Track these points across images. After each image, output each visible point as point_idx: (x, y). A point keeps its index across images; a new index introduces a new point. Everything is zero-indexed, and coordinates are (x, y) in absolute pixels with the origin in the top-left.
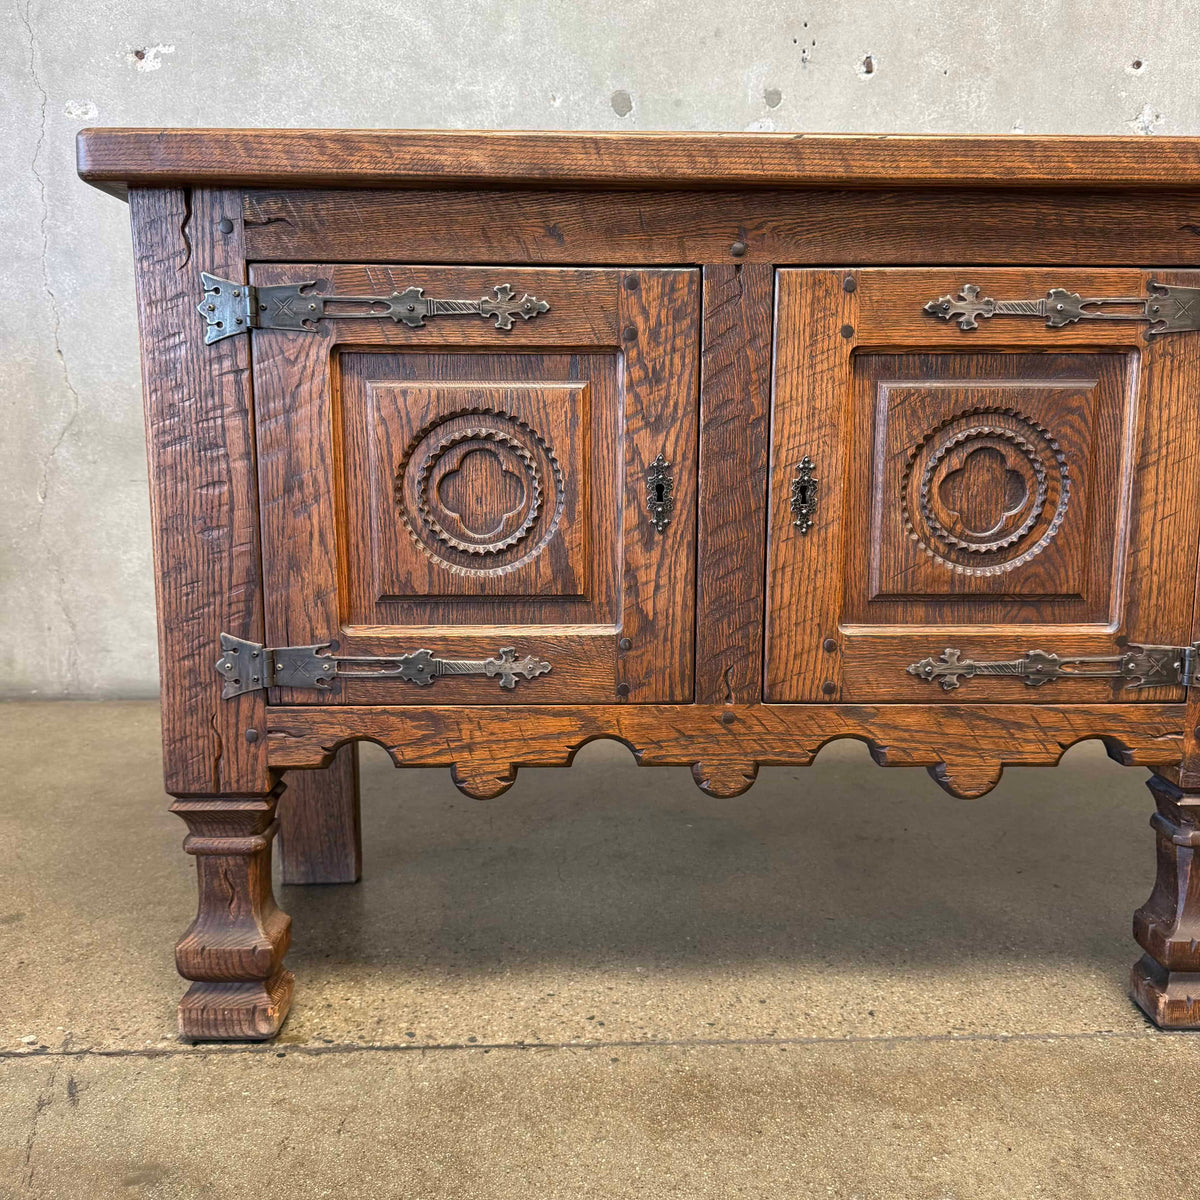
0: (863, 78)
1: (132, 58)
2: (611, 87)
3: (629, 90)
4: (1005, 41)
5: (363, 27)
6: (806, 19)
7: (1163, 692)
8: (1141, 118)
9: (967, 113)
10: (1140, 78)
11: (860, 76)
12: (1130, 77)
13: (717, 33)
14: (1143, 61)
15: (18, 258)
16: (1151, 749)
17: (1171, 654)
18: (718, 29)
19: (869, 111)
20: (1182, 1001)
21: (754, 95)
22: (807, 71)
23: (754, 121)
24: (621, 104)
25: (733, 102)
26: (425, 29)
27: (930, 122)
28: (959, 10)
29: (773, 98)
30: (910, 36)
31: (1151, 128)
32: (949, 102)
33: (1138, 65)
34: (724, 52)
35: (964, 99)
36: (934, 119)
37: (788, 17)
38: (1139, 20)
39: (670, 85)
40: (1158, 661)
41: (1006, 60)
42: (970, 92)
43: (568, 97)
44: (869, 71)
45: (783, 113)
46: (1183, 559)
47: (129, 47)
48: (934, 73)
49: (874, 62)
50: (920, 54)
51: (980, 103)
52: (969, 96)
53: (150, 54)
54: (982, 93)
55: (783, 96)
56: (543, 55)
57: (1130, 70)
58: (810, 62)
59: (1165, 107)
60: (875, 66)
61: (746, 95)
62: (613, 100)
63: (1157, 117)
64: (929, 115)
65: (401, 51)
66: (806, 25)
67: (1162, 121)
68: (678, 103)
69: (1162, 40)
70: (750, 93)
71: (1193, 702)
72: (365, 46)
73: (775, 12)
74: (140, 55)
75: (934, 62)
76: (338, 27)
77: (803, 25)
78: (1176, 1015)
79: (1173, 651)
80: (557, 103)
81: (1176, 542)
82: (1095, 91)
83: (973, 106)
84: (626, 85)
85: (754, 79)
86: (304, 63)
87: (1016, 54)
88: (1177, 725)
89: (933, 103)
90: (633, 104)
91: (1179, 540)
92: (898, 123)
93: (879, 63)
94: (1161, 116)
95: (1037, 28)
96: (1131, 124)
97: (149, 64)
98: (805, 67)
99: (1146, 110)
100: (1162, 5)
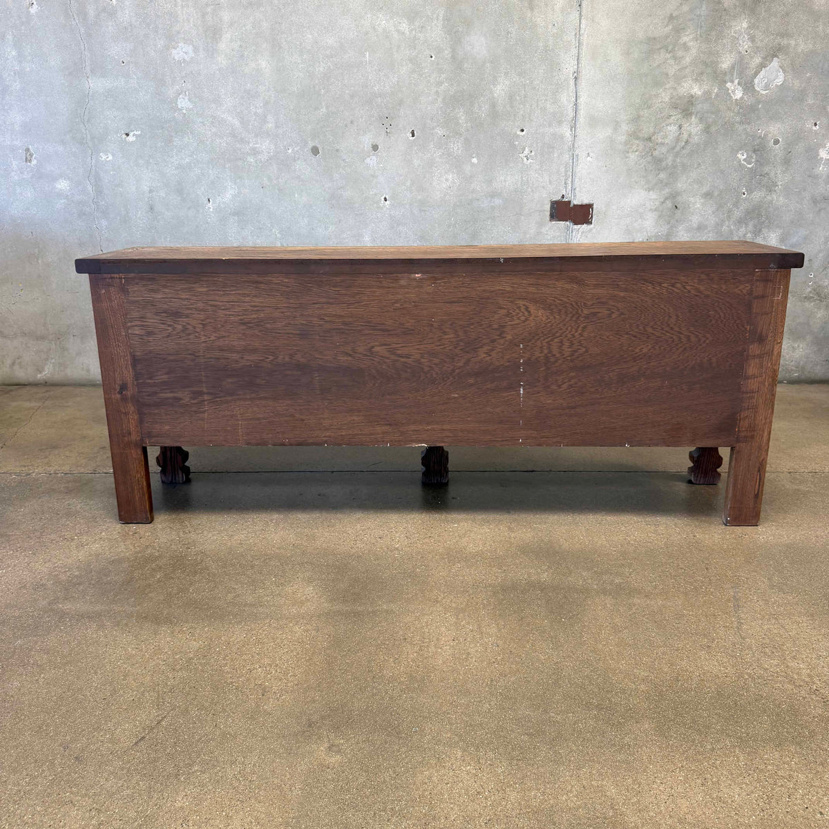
0: (411, 139)
1: (124, 136)
2: (311, 144)
3: (318, 146)
4: (467, 122)
5: (212, 122)
6: (387, 116)
8: (525, 152)
9: (453, 152)
10: (523, 136)
11: (409, 138)
12: (518, 136)
13: (352, 122)
14: (524, 129)
15: (84, 214)
18: (352, 120)
19: (413, 152)
21: (368, 147)
22: (388, 137)
23: (367, 157)
24: (315, 151)
25: (359, 150)
26: (236, 123)
27: (438, 156)
28: (448, 111)
29: (375, 148)
30: (429, 121)
31: (528, 156)
32: (446, 148)
33: (522, 130)
34: (355, 130)
35: (452, 147)
36: (440, 155)
37: (380, 115)
38: (522, 112)
39: (334, 143)
41: (468, 130)
42: (454, 144)
43: (294, 149)
44: (413, 136)
45: (379, 154)
47: (123, 132)
48: (439, 136)
49: (415, 132)
50: (433, 129)
51: (458, 148)
53: (131, 134)
54: (459, 144)
55: (379, 147)
56: (283, 132)
57: (519, 133)
58: (389, 133)
59: (534, 148)
60: (416, 134)
61: (364, 147)
62: (312, 149)
63: (531, 152)
64: (438, 153)
65: (228, 131)
66: (387, 118)
67: (533, 153)
68: (337, 150)
69: (531, 120)
70: (366, 146)
72: (214, 130)
73: (374, 113)
74: (127, 135)
75: (440, 132)
76: (203, 122)
80: (290, 151)
82: (505, 142)
83: (455, 149)
84: (316, 143)
85: (367, 140)
86: (190, 137)
87: (472, 127)
89: (439, 148)
90: (320, 151)
92: (426, 157)
94: (533, 151)
95: (480, 117)
96: (520, 155)
97: (131, 138)
98: (387, 135)
99: (527, 149)
100: (531, 106)
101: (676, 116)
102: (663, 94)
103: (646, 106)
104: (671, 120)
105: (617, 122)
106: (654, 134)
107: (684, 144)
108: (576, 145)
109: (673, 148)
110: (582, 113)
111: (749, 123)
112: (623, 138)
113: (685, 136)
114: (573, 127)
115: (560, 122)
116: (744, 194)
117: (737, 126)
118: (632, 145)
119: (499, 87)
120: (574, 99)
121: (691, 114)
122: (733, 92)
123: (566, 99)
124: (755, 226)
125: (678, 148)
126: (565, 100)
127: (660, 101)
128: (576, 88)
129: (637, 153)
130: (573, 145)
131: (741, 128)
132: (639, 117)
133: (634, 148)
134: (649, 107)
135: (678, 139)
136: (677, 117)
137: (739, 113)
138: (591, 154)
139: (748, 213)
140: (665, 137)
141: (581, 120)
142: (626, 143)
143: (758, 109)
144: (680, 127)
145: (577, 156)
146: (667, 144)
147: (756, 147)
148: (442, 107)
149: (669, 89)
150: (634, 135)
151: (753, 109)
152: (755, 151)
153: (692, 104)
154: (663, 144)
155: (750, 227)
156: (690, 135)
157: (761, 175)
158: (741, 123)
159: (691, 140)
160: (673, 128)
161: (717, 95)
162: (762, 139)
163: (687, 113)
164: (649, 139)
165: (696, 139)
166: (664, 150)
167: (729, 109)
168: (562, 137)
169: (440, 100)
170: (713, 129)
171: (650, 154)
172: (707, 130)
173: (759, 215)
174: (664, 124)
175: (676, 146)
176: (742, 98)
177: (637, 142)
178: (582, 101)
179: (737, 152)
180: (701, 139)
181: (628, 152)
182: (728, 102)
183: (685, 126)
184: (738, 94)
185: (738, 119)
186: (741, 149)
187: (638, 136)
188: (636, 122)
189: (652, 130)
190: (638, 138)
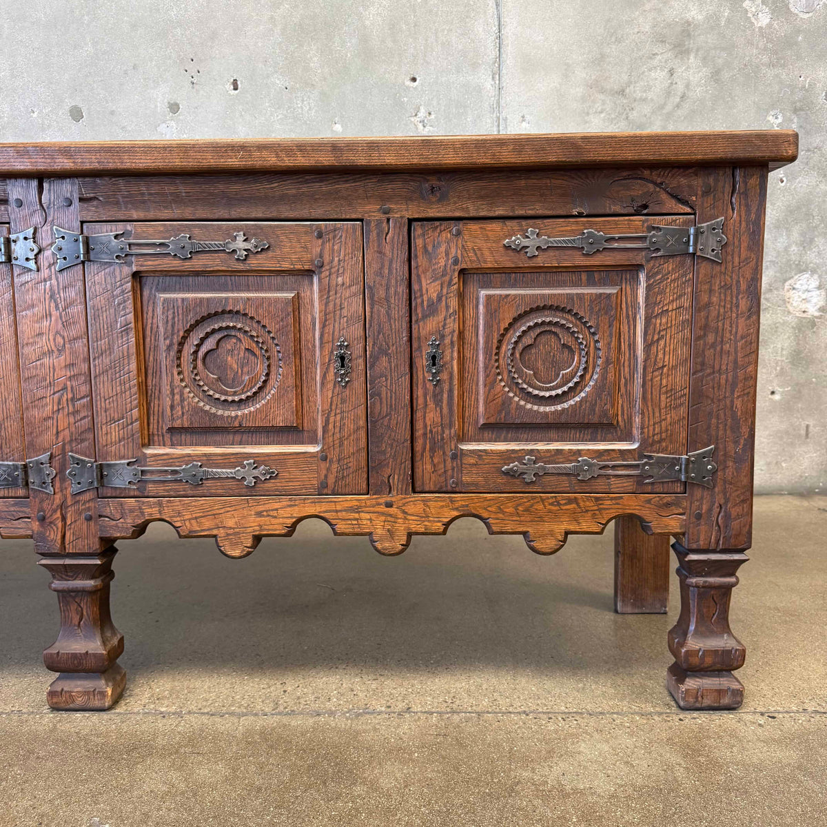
0: (232, 94)
2: (69, 103)
3: (80, 106)
4: (323, 67)
6: (192, 57)
7: (13, 491)
8: (419, 115)
9: (302, 114)
10: (415, 88)
11: (230, 92)
12: (408, 87)
13: (135, 67)
14: (417, 77)
16: (11, 528)
17: (12, 467)
18: (135, 65)
19: (237, 114)
20: (57, 692)
21: (162, 106)
22: (195, 90)
23: (163, 123)
24: (76, 114)
25: (148, 112)
27: (278, 120)
28: (292, 48)
29: (174, 108)
30: (260, 65)
31: (426, 121)
32: (289, 107)
33: (414, 80)
34: (140, 79)
35: (299, 106)
36: (280, 119)
37: (180, 56)
38: (412, 50)
39: (107, 102)
40: (5, 471)
41: (325, 79)
42: (303, 101)
43: (41, 111)
44: (236, 89)
45: (181, 117)
46: (13, 407)
48: (278, 89)
49: (239, 83)
50: (268, 77)
51: (310, 108)
52: (302, 103)
54: (311, 101)
55: (181, 107)
56: (23, 85)
57: (409, 83)
58: (196, 84)
59: (433, 107)
60: (239, 86)
61: (156, 106)
62: (71, 111)
63: (430, 114)
64: (277, 116)
66: (192, 60)
67: (433, 116)
68: (112, 113)
69: (428, 63)
70: (159, 105)
71: (33, 497)
73: (171, 52)
75: (279, 81)
77: (190, 60)
78: (55, 700)
79: (13, 465)
80: (35, 115)
81: (7, 397)
82: (386, 98)
83: (306, 109)
84: (79, 102)
85: (161, 96)
87: (331, 75)
88: (25, 512)
89: (278, 108)
90: (84, 114)
91: (9, 394)
92: (257, 122)
93: (241, 84)
94: (432, 113)
95: (344, 58)
96: (412, 119)
98: (193, 88)
99: (422, 110)
100: (427, 40)
101: (664, 54)
102: (641, 20)
103: (613, 39)
104: (655, 62)
105: (568, 65)
106: (629, 84)
107: (678, 100)
108: (502, 102)
109: (662, 107)
110: (509, 50)
111: (783, 66)
112: (579, 91)
113: (680, 87)
114: (497, 74)
115: (475, 66)
116: (782, 182)
117: (764, 70)
118: (594, 102)
119: (373, 10)
120: (495, 29)
121: (688, 52)
122: (755, 15)
123: (483, 30)
124: (803, 234)
125: (669, 108)
126: (481, 29)
127: (636, 30)
128: (498, 11)
129: (602, 115)
130: (498, 103)
131: (770, 73)
132: (603, 56)
133: (598, 106)
134: (618, 41)
135: (668, 93)
136: (665, 56)
137: (765, 49)
138: (528, 117)
139: (791, 212)
140: (648, 88)
141: (509, 61)
142: (583, 99)
143: (796, 43)
144: (671, 72)
145: (505, 119)
146: (652, 100)
147: (798, 104)
148: (280, 43)
149: (650, 11)
150: (596, 86)
151: (789, 42)
152: (795, 111)
153: (689, 35)
154: (644, 100)
155: (795, 235)
156: (687, 86)
157: (808, 150)
158: (771, 65)
159: (691, 94)
160: (660, 75)
161: (729, 21)
162: (807, 91)
163: (681, 50)
164: (622, 92)
165: (698, 92)
166: (647, 109)
167: (750, 43)
168: (479, 89)
169: (278, 30)
170: (726, 75)
171: (624, 116)
172: (716, 75)
173: (809, 215)
174: (644, 68)
175: (665, 104)
176: (770, 26)
177: (602, 97)
178: (508, 31)
179: (767, 111)
180: (707, 91)
181: (588, 114)
182: (748, 32)
183: (680, 71)
184: (764, 20)
185: (765, 59)
186: (773, 107)
187: (602, 88)
188: (599, 64)
189: (625, 77)
190: (603, 91)
